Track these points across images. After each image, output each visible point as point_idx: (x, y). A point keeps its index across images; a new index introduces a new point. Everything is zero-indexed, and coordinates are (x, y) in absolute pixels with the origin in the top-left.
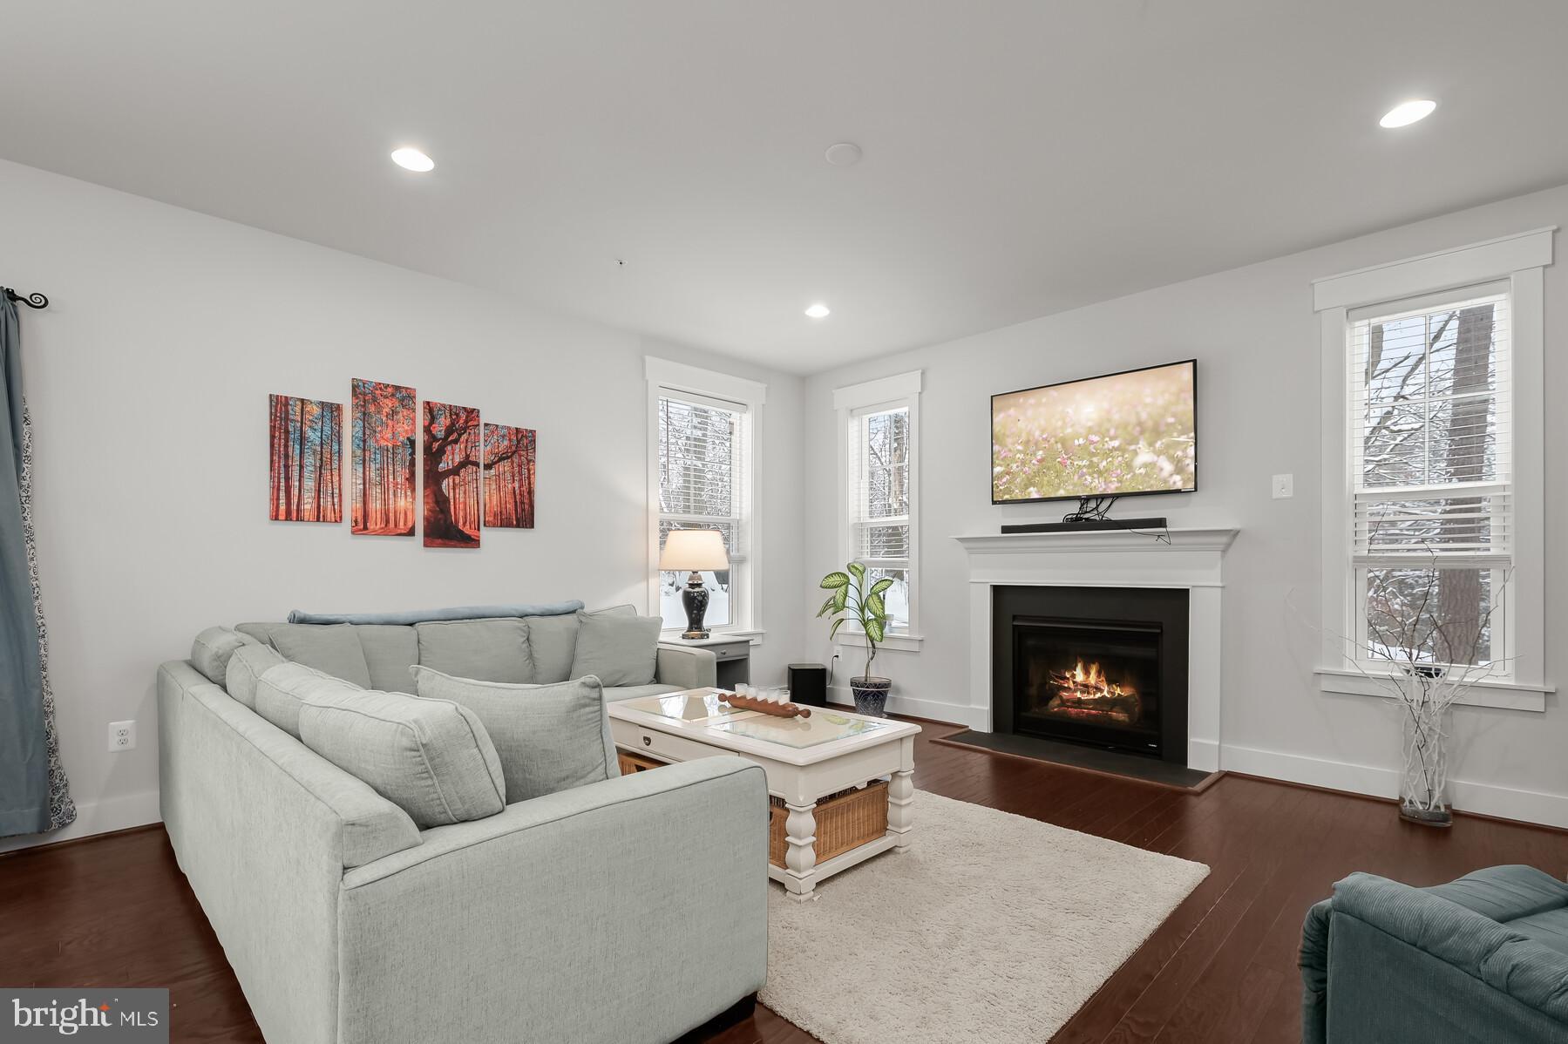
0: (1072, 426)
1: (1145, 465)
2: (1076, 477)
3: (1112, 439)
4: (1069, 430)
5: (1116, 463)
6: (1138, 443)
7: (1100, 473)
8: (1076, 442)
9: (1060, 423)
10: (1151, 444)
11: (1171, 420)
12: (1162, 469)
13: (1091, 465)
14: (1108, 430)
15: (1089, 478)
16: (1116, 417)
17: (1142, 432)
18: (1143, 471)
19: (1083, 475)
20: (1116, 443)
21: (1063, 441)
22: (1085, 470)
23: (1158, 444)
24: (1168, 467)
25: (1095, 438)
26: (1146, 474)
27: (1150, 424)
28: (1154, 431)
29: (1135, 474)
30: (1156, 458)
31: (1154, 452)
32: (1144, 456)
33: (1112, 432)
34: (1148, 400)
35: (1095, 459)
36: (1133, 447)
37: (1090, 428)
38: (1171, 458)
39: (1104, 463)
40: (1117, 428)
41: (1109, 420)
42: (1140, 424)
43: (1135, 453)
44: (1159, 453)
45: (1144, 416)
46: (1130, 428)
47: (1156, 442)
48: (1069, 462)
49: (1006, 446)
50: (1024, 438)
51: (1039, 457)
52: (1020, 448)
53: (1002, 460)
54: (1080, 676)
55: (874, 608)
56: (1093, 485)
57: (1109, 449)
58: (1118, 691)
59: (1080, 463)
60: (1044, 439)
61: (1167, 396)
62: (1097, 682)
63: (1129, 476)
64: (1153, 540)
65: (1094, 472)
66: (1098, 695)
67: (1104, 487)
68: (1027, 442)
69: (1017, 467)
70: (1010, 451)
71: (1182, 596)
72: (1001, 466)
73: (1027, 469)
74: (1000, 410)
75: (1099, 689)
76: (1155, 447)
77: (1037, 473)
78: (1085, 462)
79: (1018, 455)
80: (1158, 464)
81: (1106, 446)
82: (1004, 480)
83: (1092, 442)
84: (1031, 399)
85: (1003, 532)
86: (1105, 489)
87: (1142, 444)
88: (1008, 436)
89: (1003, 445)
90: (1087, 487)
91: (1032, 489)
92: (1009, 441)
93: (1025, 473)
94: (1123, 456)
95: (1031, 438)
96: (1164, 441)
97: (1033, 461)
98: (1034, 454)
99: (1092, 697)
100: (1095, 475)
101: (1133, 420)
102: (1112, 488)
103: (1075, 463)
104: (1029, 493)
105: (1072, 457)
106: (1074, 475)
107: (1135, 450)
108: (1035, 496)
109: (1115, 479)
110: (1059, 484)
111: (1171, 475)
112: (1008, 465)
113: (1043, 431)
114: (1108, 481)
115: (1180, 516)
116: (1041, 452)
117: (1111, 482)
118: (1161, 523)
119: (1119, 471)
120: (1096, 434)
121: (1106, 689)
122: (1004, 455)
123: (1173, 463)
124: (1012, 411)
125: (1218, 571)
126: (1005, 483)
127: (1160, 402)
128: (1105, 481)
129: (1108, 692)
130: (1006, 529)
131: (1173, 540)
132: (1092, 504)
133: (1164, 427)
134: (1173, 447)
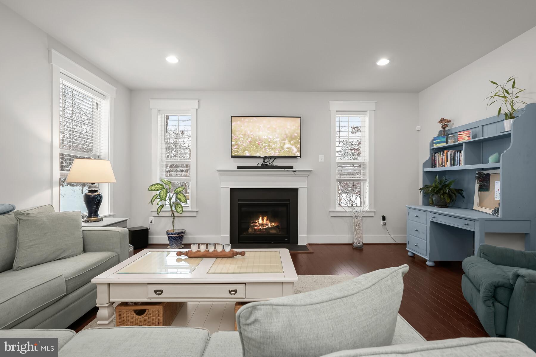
1: (288, 148)
2: (264, 149)
3: (276, 138)
5: (278, 146)
6: (285, 141)
7: (272, 149)
8: (264, 137)
9: (258, 130)
10: (290, 141)
11: (296, 135)
12: (293, 150)
13: (269, 146)
15: (268, 150)
16: (278, 131)
17: (287, 137)
18: (287, 150)
19: (266, 149)
20: (278, 140)
21: (259, 136)
22: (267, 147)
23: (292, 142)
24: (295, 150)
26: (288, 151)
27: (289, 135)
28: (291, 138)
29: (284, 151)
30: (291, 146)
31: (291, 144)
32: (287, 145)
33: (276, 136)
34: (289, 127)
35: (270, 144)
36: (284, 142)
37: (269, 133)
38: (296, 147)
39: (274, 146)
40: (278, 134)
42: (286, 134)
43: (284, 144)
44: (292, 145)
45: (287, 132)
46: (283, 135)
47: (291, 141)
48: (261, 144)
49: (236, 135)
50: (243, 132)
51: (249, 141)
52: (242, 136)
53: (234, 140)
54: (260, 221)
55: (182, 199)
56: (270, 153)
57: (275, 141)
58: (273, 224)
59: (265, 145)
60: (251, 134)
61: (295, 127)
62: (266, 222)
63: (282, 151)
64: (292, 173)
65: (270, 148)
66: (267, 227)
67: (274, 154)
68: (245, 135)
69: (241, 143)
70: (238, 137)
71: (296, 190)
72: (234, 142)
73: (245, 144)
74: (235, 122)
75: (267, 225)
76: (291, 143)
77: (248, 146)
78: (267, 144)
79: (241, 139)
80: (292, 148)
81: (274, 140)
82: (235, 147)
83: (270, 138)
84: (247, 119)
85: (238, 168)
86: (274, 155)
87: (287, 141)
88: (237, 131)
89: (235, 134)
90: (268, 153)
91: (246, 152)
92: (237, 133)
93: (243, 146)
94: (280, 144)
95: (246, 133)
96: (294, 141)
97: (247, 142)
98: (247, 139)
99: (265, 227)
100: (271, 149)
101: (284, 132)
102: (277, 155)
103: (263, 144)
104: (245, 153)
105: (262, 142)
106: (263, 149)
107: (284, 143)
108: (247, 154)
109: (278, 152)
110: (257, 151)
111: (296, 152)
112: (237, 142)
113: (251, 132)
114: (275, 152)
115: (298, 165)
116: (250, 139)
117: (276, 152)
118: (292, 167)
119: (279, 149)
120: (271, 135)
121: (269, 224)
122: (235, 138)
123: (297, 148)
124: (239, 122)
125: (306, 183)
126: (235, 148)
128: (274, 152)
129: (270, 225)
130: (239, 167)
131: (297, 173)
132: (268, 160)
133: (293, 137)
134: (295, 143)
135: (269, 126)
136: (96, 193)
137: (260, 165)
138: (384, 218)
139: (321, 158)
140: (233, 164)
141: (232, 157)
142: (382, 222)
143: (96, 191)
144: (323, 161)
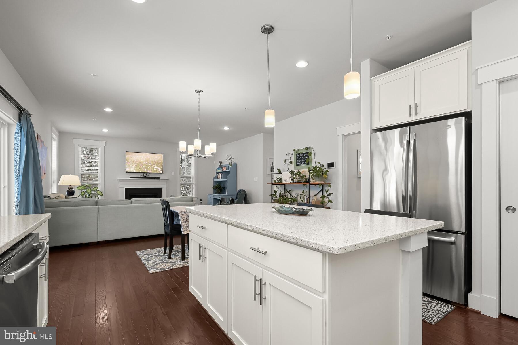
0: (143, 160)
1: (156, 169)
2: (143, 169)
3: (150, 163)
4: (142, 161)
5: (151, 168)
7: (148, 169)
8: (143, 163)
9: (140, 159)
10: (157, 165)
11: (160, 162)
13: (146, 167)
14: (149, 162)
16: (151, 160)
17: (155, 163)
18: (155, 169)
19: (145, 169)
20: (151, 164)
21: (141, 163)
24: (160, 169)
25: (147, 163)
27: (157, 162)
28: (158, 163)
30: (158, 168)
32: (156, 167)
33: (150, 162)
34: (156, 158)
35: (147, 167)
37: (146, 161)
38: (160, 168)
39: (149, 167)
40: (151, 161)
41: (149, 160)
42: (155, 161)
43: (154, 166)
45: (155, 160)
46: (153, 162)
50: (133, 160)
51: (136, 164)
52: (132, 162)
57: (149, 165)
63: (153, 170)
68: (133, 162)
69: (131, 165)
71: (160, 189)
74: (128, 155)
77: (135, 167)
83: (146, 163)
84: (134, 154)
87: (155, 165)
90: (146, 171)
92: (129, 161)
93: (133, 167)
101: (154, 160)
102: (150, 172)
103: (143, 167)
104: (134, 171)
105: (143, 165)
109: (151, 170)
110: (140, 170)
112: (129, 165)
113: (137, 160)
115: (162, 177)
118: (159, 178)
120: (147, 162)
122: (128, 163)
124: (130, 155)
125: (166, 185)
126: (128, 169)
127: (158, 158)
130: (131, 177)
131: (161, 181)
132: (146, 174)
133: (159, 163)
134: (160, 166)
135: (146, 157)
136: (72, 190)
137: (142, 176)
138: (201, 200)
139: (173, 174)
140: (128, 176)
141: (126, 172)
142: (200, 202)
143: (72, 189)
144: (174, 175)
